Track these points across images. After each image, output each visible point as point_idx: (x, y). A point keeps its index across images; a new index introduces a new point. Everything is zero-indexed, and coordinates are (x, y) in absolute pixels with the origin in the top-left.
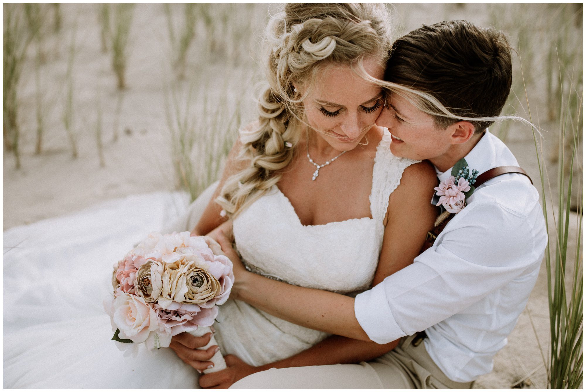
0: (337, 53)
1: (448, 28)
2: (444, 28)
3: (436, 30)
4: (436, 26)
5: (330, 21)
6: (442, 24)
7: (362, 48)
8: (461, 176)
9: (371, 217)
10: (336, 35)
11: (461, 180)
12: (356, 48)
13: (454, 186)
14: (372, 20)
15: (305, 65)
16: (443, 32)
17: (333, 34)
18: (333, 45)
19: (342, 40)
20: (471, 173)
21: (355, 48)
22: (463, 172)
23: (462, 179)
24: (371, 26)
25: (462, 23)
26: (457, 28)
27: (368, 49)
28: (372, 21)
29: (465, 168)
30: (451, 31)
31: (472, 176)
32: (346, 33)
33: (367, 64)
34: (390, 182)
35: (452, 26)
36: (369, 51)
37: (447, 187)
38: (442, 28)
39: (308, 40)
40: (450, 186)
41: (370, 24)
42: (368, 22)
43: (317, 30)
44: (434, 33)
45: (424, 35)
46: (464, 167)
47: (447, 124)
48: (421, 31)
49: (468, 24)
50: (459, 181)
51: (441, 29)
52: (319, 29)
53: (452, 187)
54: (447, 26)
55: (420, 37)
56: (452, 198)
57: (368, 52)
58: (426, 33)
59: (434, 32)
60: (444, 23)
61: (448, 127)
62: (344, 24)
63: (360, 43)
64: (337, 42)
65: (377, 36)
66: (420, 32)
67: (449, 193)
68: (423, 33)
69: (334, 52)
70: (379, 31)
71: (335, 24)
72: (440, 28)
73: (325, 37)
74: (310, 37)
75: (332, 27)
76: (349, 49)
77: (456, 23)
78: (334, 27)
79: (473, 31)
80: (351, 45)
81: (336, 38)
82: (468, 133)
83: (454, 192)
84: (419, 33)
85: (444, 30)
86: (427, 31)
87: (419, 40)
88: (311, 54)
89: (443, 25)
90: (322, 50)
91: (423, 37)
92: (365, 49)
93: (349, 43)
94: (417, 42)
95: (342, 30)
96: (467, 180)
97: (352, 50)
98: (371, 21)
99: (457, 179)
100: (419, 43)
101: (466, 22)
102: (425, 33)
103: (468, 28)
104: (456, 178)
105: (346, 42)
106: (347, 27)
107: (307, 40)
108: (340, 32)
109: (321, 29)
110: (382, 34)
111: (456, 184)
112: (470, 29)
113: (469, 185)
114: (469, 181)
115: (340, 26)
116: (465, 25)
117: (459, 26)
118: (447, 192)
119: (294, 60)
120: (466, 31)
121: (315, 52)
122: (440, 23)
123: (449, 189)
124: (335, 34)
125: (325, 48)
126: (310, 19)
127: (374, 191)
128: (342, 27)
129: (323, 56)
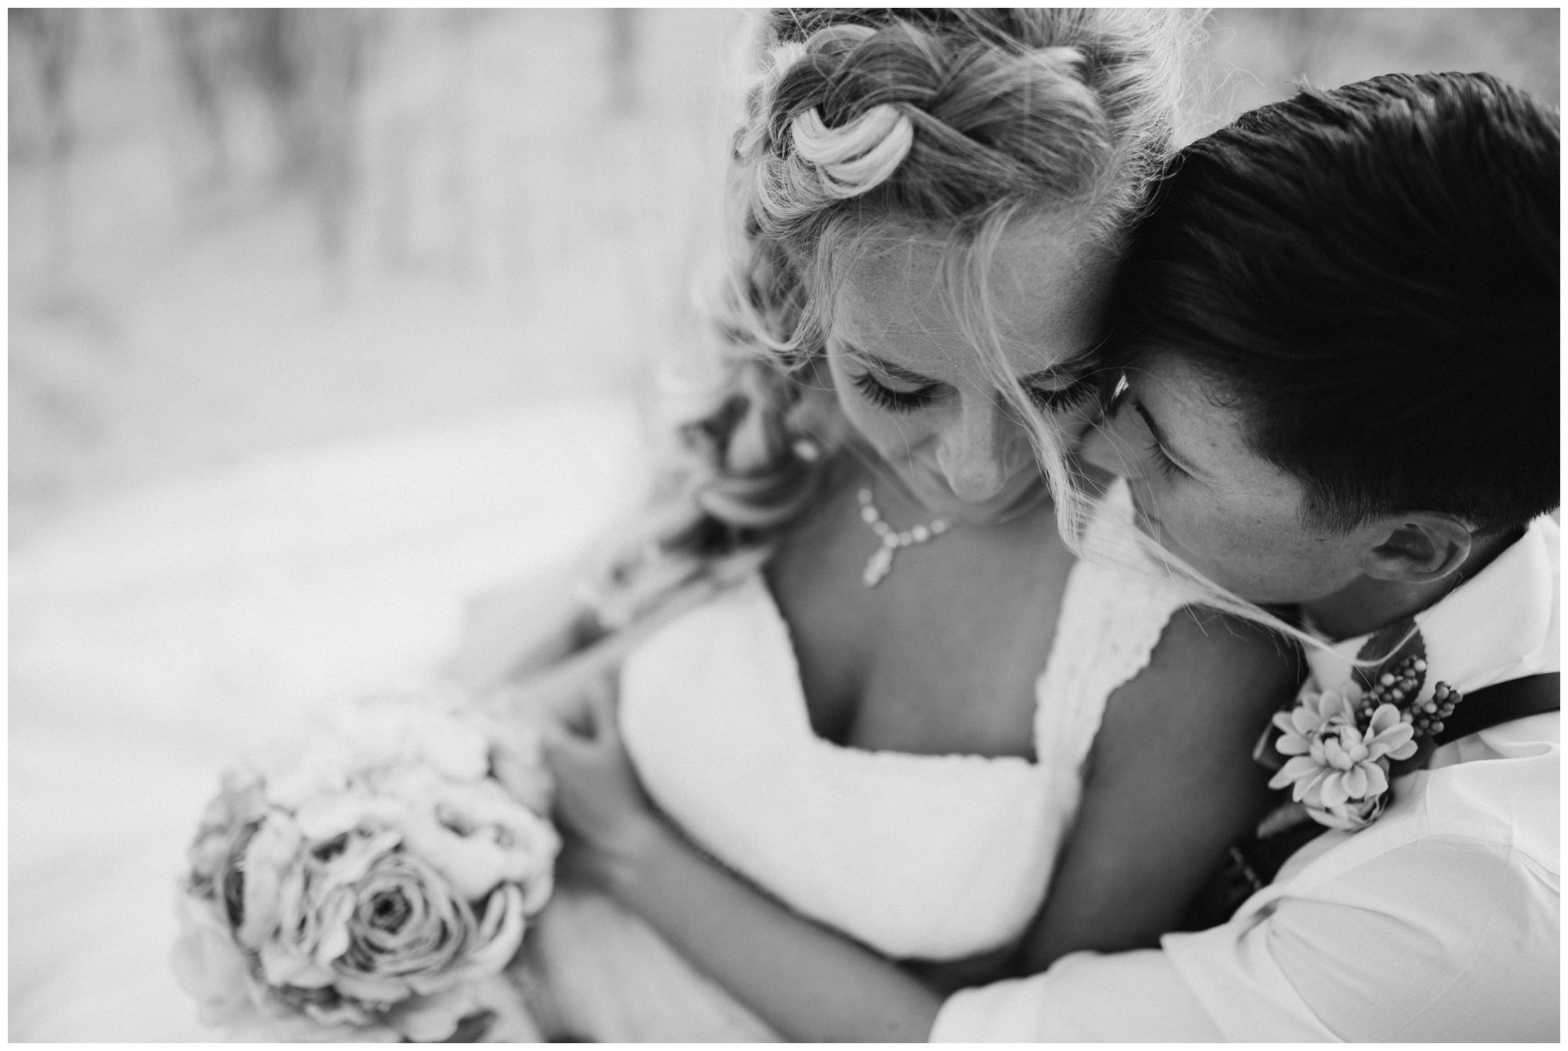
0: (912, 180)
1: (1407, 111)
2: (1390, 112)
3: (1351, 117)
4: (1354, 98)
5: (896, 40)
6: (1384, 90)
7: (1022, 166)
8: (1388, 697)
9: (1032, 758)
10: (917, 102)
11: (1385, 714)
12: (998, 165)
13: (1350, 733)
14: (1086, 47)
15: (798, 209)
16: (1383, 131)
17: (906, 95)
18: (900, 140)
19: (938, 123)
20: (1428, 691)
21: (993, 163)
22: (1396, 685)
23: (1387, 712)
24: (1078, 75)
25: (1475, 88)
26: (1446, 111)
27: (1049, 171)
28: (1086, 50)
29: (1412, 665)
30: (1422, 124)
31: (1432, 708)
32: (958, 97)
33: (1042, 230)
34: (1116, 648)
35: (1429, 103)
36: (1050, 178)
37: (1323, 729)
38: (1382, 112)
39: (814, 112)
40: (1335, 730)
41: (1076, 64)
42: (1070, 54)
43: (845, 75)
44: (1342, 136)
45: (1297, 139)
46: (1407, 662)
47: (1358, 511)
48: (1286, 116)
49: (1502, 95)
50: (1376, 716)
51: (1376, 117)
52: (857, 71)
53: (1343, 736)
54: (1403, 103)
55: (1280, 148)
56: (1334, 776)
57: (1049, 184)
58: (1307, 130)
59: (1344, 127)
60: (1392, 86)
61: (1362, 522)
62: (956, 57)
63: (1016, 145)
64: (918, 132)
65: (1100, 119)
66: (1284, 121)
67: (1324, 753)
68: (1293, 127)
69: (899, 172)
70: (1115, 97)
71: (918, 55)
72: (1369, 106)
73: (873, 105)
74: (818, 100)
75: (907, 66)
76: (964, 166)
77: (1448, 88)
78: (914, 65)
79: (1525, 133)
80: (976, 150)
81: (917, 111)
82: (1440, 556)
83: (1345, 756)
84: (1274, 125)
85: (1387, 120)
86: (1314, 119)
87: (1274, 160)
88: (819, 170)
89: (1387, 97)
90: (852, 159)
91: (1288, 145)
92: (1038, 169)
93: (965, 139)
94: (1259, 168)
95: (947, 78)
96: (1409, 718)
97: (974, 170)
98: (1084, 53)
99: (1366, 703)
100: (1268, 177)
101: (1493, 84)
102: (1301, 127)
103: (1501, 118)
104: (1365, 695)
105: (956, 135)
106: (967, 72)
107: (808, 110)
108: (934, 88)
109: (859, 71)
110: (1125, 108)
111: (1362, 723)
112: (1508, 126)
113: (1414, 738)
114: (1415, 724)
115: (940, 61)
116: (1489, 97)
117: (1459, 103)
118: (1318, 750)
119: (766, 187)
120: (1489, 128)
121: (831, 164)
122: (1377, 79)
123: (1329, 741)
124: (913, 96)
125: (869, 151)
126: (831, 25)
127: (1058, 661)
128: (946, 69)
129: (855, 185)
